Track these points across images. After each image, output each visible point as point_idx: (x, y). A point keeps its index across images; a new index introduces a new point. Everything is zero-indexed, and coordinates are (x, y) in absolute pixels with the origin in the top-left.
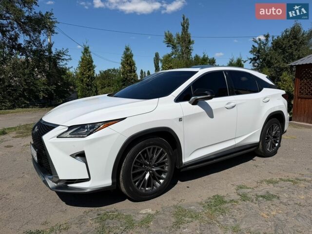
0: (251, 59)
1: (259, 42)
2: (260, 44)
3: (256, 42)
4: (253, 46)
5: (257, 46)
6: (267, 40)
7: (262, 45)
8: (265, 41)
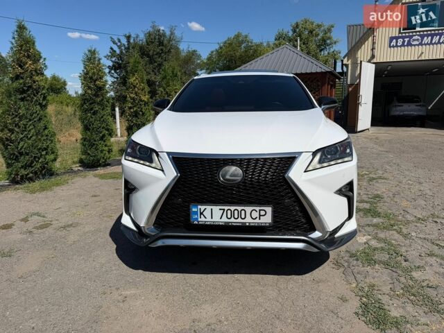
0: (109, 66)
1: (119, 44)
2: (119, 47)
3: (114, 43)
4: (111, 48)
5: (116, 48)
6: (129, 42)
7: (123, 48)
8: (126, 44)
